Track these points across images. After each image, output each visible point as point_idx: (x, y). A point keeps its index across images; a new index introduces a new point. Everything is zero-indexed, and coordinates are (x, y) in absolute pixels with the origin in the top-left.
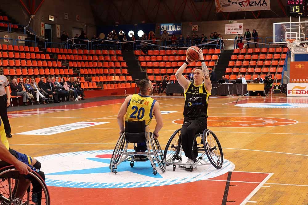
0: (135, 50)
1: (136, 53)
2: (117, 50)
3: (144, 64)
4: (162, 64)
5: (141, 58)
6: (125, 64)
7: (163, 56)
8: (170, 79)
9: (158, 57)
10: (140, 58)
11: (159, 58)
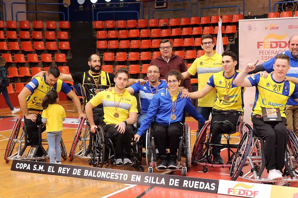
0: (95, 20)
1: (95, 25)
2: (63, 20)
3: (101, 45)
4: (134, 44)
5: (101, 34)
6: (65, 45)
7: (140, 29)
8: (141, 71)
9: (131, 31)
10: (98, 33)
11: (133, 33)
